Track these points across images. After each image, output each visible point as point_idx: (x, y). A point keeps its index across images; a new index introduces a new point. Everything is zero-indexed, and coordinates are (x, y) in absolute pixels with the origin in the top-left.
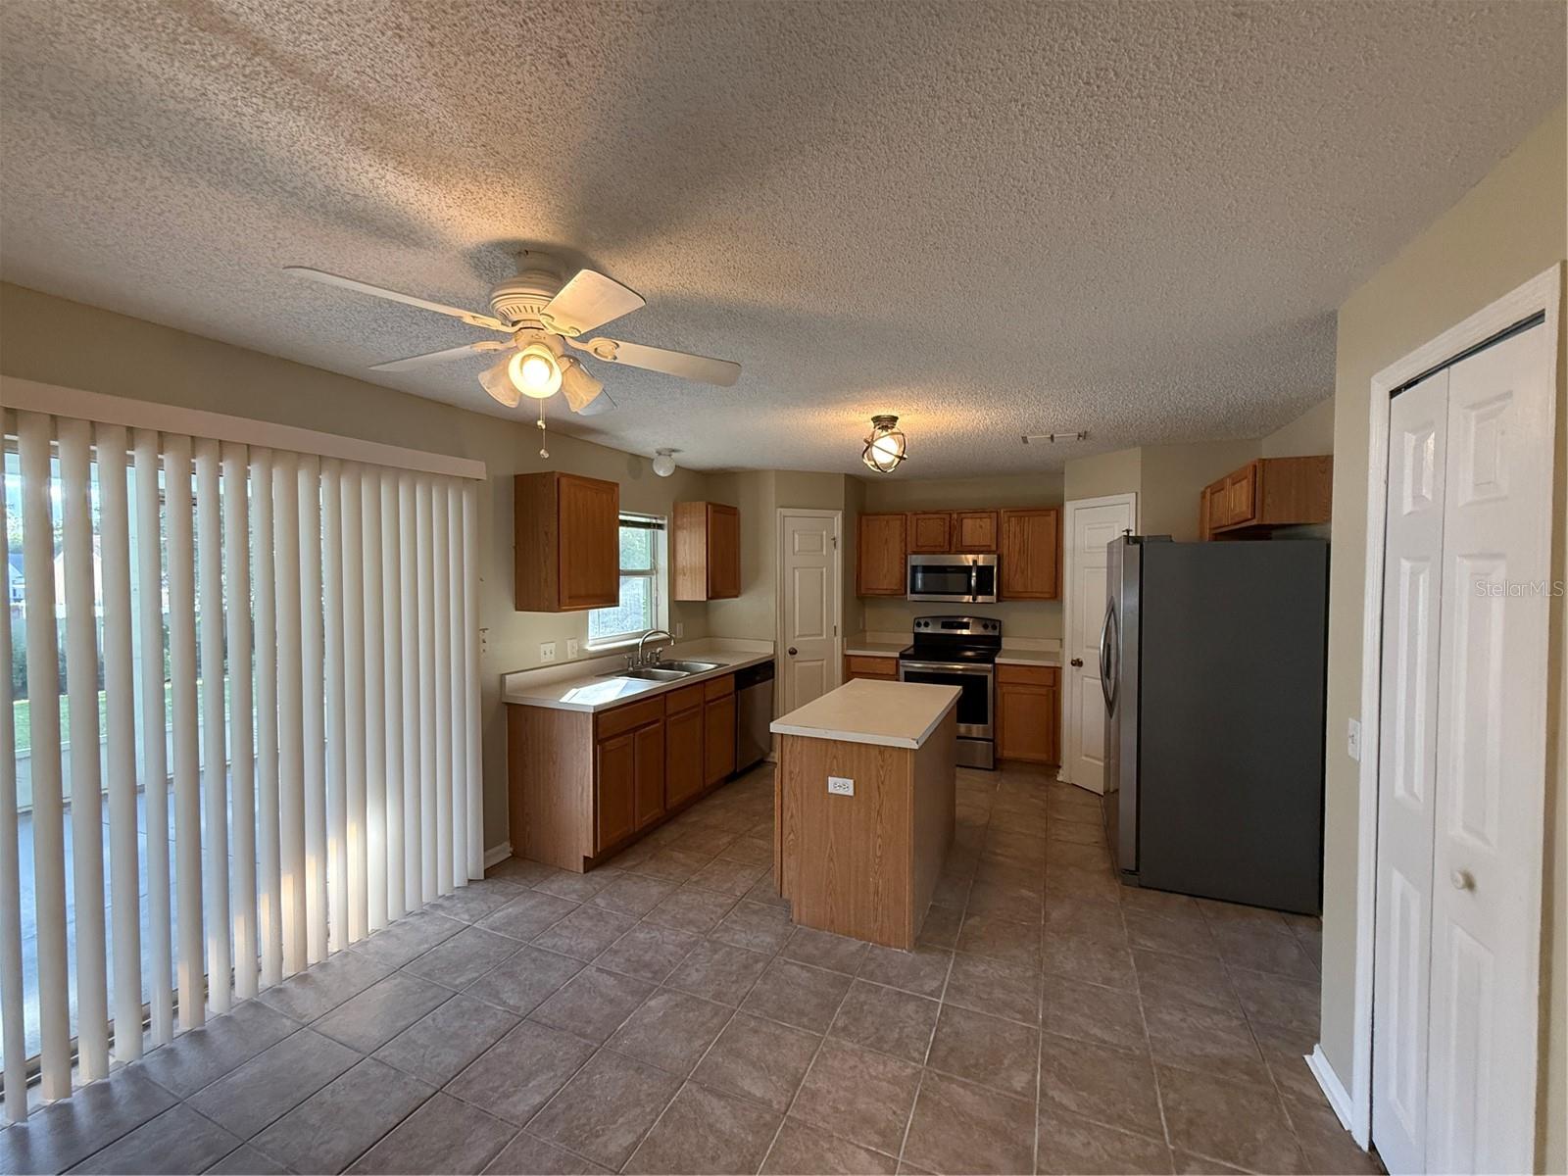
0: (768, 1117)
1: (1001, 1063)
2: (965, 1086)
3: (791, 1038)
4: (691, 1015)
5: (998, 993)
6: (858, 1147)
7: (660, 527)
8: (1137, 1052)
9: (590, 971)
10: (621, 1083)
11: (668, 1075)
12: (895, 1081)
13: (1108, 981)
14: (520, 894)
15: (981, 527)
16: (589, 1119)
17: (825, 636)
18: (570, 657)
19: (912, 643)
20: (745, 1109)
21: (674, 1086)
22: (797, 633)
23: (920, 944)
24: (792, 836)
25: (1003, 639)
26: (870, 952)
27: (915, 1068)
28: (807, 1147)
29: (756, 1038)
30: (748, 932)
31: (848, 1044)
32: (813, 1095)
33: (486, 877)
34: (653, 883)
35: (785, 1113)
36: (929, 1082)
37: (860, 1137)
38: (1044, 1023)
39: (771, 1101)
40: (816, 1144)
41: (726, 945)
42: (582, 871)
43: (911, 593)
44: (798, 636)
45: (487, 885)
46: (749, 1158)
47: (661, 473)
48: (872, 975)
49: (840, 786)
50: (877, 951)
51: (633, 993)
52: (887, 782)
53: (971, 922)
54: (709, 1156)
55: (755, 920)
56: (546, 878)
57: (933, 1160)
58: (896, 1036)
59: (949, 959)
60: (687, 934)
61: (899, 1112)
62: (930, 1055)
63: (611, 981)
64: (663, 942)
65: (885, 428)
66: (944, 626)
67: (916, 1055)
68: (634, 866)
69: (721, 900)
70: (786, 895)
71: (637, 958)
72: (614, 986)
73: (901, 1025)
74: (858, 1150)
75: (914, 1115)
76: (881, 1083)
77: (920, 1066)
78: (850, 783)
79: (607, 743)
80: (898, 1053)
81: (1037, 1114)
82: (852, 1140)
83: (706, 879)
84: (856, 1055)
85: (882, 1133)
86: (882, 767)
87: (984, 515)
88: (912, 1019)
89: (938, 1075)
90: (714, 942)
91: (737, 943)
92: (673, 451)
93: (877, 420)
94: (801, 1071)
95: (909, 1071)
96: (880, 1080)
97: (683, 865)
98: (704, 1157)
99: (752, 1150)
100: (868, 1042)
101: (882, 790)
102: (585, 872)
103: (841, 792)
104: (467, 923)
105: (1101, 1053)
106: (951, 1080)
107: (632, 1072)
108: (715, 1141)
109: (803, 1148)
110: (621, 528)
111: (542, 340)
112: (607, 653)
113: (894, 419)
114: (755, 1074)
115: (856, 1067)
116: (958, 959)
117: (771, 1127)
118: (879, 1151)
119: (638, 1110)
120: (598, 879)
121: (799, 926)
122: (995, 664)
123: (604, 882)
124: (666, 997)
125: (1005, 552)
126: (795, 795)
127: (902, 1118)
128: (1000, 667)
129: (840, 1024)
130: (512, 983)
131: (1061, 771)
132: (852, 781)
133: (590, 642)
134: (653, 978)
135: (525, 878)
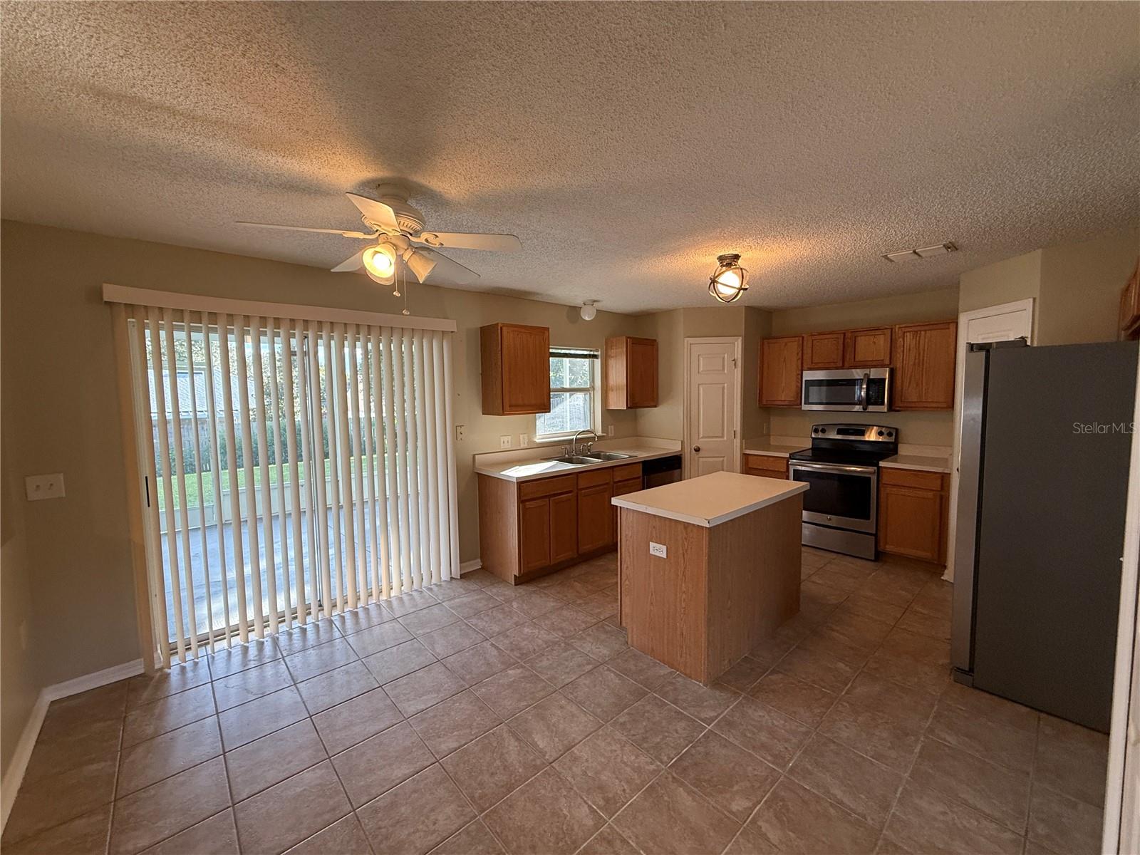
0: (538, 762)
1: (732, 786)
2: (690, 793)
3: (583, 718)
4: (528, 685)
5: (763, 737)
6: (585, 802)
7: (595, 356)
8: (870, 822)
9: (487, 645)
10: (467, 712)
11: (496, 716)
12: (638, 770)
13: (878, 756)
14: (474, 591)
15: (874, 343)
16: (441, 726)
17: (725, 438)
18: (522, 446)
19: (811, 447)
20: (527, 751)
21: (495, 724)
22: (701, 436)
23: (717, 682)
24: (627, 582)
25: (900, 445)
26: (674, 678)
27: (658, 766)
28: (552, 789)
29: (559, 712)
30: (594, 644)
31: (618, 735)
32: (575, 759)
33: (461, 578)
34: (552, 600)
35: (551, 763)
36: (663, 779)
37: (590, 797)
38: (792, 771)
39: (546, 752)
40: (559, 789)
41: (574, 648)
42: (513, 584)
43: (805, 404)
44: (702, 438)
45: (460, 583)
46: (513, 781)
47: (587, 318)
48: (665, 695)
49: (657, 550)
50: (680, 679)
51: (503, 663)
52: (689, 550)
53: (774, 677)
54: (491, 771)
55: (603, 636)
56: (493, 584)
57: (633, 832)
58: (658, 740)
59: (735, 700)
60: (556, 636)
61: (628, 791)
62: (676, 761)
63: (495, 652)
64: (537, 637)
65: (729, 265)
66: (839, 432)
67: (665, 759)
68: (545, 587)
69: (589, 619)
70: (624, 624)
71: (517, 643)
72: (495, 656)
73: (666, 734)
74: (584, 804)
75: (637, 797)
76: (626, 768)
77: (663, 767)
78: (664, 548)
79: (527, 503)
80: (652, 752)
81: (738, 834)
82: (584, 797)
83: (586, 603)
84: (620, 744)
85: (607, 800)
86: (686, 539)
87: (877, 332)
88: (677, 733)
89: (674, 778)
90: (568, 645)
91: (583, 649)
92: (595, 301)
93: (721, 259)
94: (577, 741)
95: (653, 767)
96: (627, 765)
97: (577, 592)
98: (488, 770)
99: (517, 778)
100: (634, 738)
101: (685, 556)
102: (516, 585)
103: (657, 554)
104: (439, 601)
105: (832, 811)
106: (682, 784)
107: (476, 708)
108: (500, 764)
109: (549, 789)
110: (551, 359)
111: (389, 240)
112: (548, 445)
113: (737, 257)
114: (546, 733)
115: (616, 751)
116: (744, 702)
117: (537, 768)
118: (598, 810)
119: (468, 731)
120: (521, 591)
121: (632, 648)
122: (879, 468)
123: (523, 593)
124: (519, 671)
125: (899, 365)
126: (629, 552)
127: (627, 796)
128: (884, 470)
129: (621, 720)
130: (444, 640)
131: (946, 571)
132: (665, 547)
133: (538, 437)
134: (519, 658)
135: (481, 582)
